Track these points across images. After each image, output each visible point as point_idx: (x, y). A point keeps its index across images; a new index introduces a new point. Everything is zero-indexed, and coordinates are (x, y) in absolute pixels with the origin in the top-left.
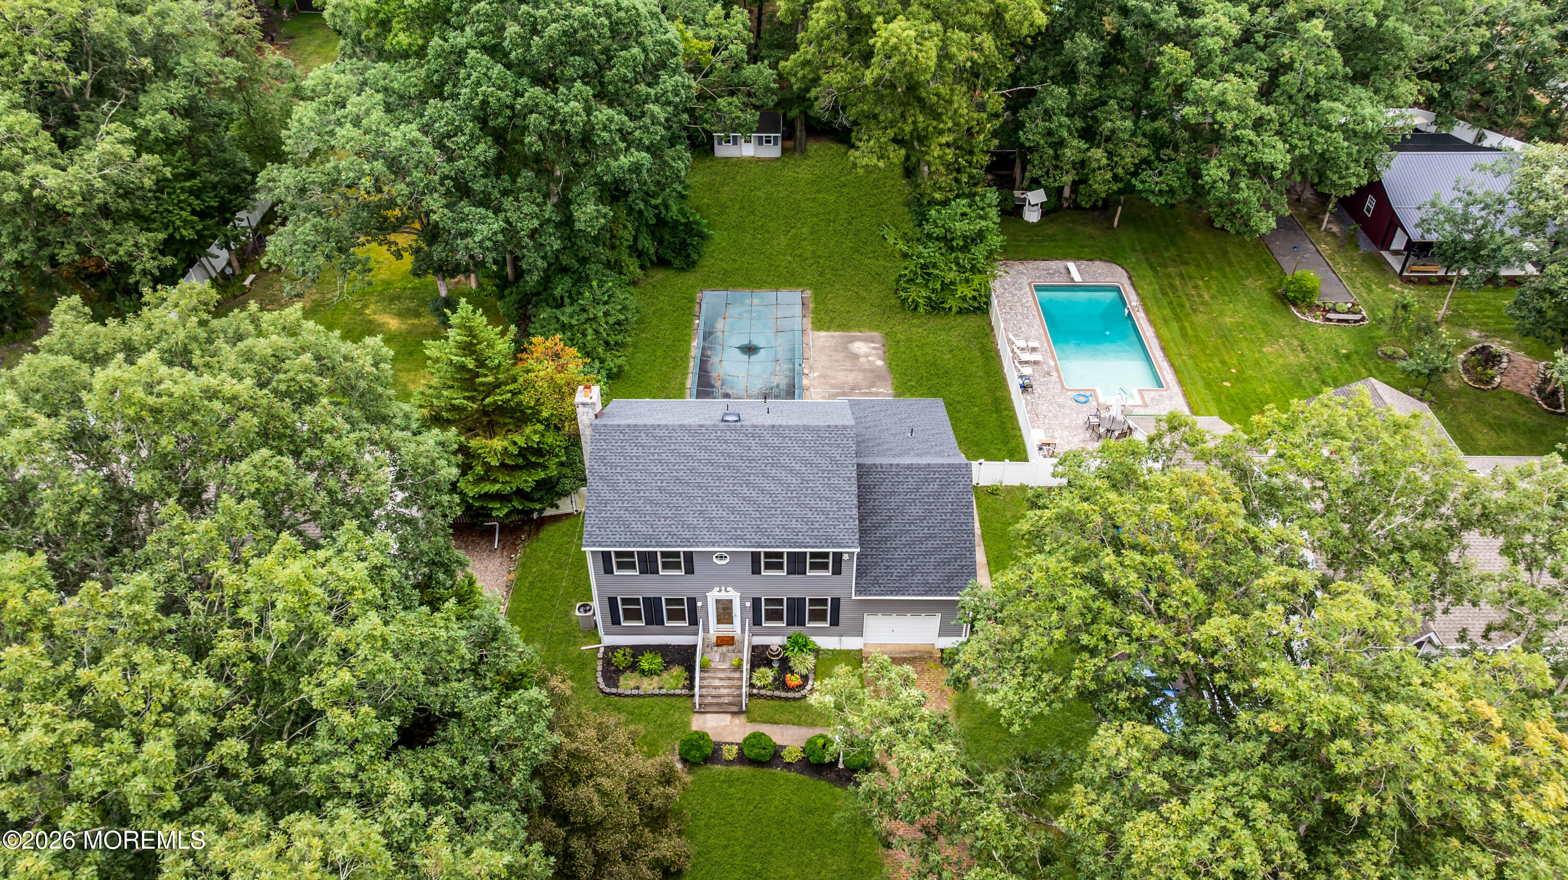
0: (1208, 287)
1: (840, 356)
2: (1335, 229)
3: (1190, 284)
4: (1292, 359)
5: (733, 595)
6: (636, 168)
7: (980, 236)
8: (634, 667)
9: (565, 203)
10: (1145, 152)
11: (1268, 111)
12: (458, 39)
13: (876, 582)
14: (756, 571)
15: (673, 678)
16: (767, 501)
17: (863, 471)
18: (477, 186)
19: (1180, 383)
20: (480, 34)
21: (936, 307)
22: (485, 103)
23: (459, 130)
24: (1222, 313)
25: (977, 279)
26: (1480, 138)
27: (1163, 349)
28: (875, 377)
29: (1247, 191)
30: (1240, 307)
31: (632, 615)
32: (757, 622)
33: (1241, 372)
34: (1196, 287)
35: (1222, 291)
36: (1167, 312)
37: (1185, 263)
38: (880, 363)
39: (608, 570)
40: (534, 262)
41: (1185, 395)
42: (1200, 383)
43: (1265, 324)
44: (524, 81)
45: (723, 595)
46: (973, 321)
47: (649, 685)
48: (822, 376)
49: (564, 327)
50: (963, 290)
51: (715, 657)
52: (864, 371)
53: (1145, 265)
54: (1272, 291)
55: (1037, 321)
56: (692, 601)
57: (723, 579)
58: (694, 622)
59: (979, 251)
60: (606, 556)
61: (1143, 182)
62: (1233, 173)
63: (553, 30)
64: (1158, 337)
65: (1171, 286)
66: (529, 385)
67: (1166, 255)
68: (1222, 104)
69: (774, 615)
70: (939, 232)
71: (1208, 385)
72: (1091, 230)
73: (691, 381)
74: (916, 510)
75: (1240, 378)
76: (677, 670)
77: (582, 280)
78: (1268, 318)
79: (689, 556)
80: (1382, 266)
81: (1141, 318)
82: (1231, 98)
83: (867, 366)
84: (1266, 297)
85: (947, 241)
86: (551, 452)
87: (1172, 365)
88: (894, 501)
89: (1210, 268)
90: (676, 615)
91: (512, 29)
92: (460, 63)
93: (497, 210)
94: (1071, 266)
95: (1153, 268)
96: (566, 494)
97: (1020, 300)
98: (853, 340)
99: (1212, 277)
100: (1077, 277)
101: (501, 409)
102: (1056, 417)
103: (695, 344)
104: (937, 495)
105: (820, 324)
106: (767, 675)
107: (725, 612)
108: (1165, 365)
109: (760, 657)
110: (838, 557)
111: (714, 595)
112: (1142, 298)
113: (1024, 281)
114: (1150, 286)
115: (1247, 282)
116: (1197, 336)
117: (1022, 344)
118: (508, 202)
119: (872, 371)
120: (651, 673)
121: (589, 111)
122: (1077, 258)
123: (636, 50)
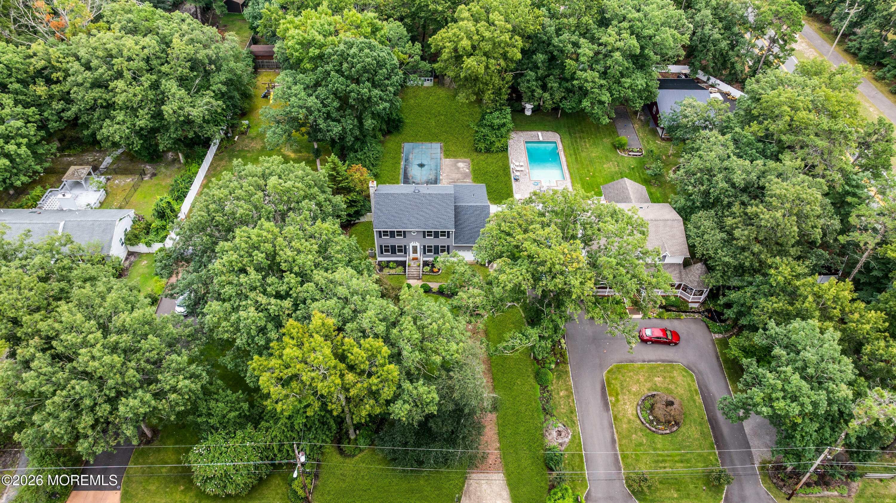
0: (589, 142)
1: (453, 168)
2: (642, 118)
3: (583, 140)
4: (613, 169)
5: (417, 244)
6: (385, 109)
7: (504, 125)
8: (388, 266)
9: (360, 119)
10: (563, 94)
11: (603, 82)
12: (328, 68)
13: (460, 241)
14: (424, 237)
15: (400, 270)
16: (428, 216)
17: (456, 208)
18: (334, 116)
19: (571, 178)
20: (334, 66)
21: (488, 150)
22: (337, 89)
23: (328, 98)
24: (592, 152)
25: (503, 140)
26: (708, 79)
27: (567, 166)
28: (466, 176)
29: (596, 110)
30: (599, 150)
31: (387, 251)
32: (425, 253)
33: (594, 174)
34: (585, 142)
35: (594, 144)
36: (572, 152)
37: (583, 132)
38: (467, 171)
39: (380, 237)
40: (350, 139)
41: (572, 183)
42: (578, 178)
43: (607, 157)
44: (349, 82)
45: (415, 244)
46: (501, 155)
47: (392, 272)
48: (447, 175)
49: (359, 160)
50: (498, 144)
51: (412, 263)
53: (567, 133)
54: (612, 144)
55: (524, 155)
56: (405, 246)
57: (415, 239)
58: (405, 253)
59: (503, 130)
60: (380, 232)
62: (591, 103)
63: (359, 66)
64: (567, 161)
65: (576, 141)
66: (352, 180)
67: (576, 129)
68: (587, 81)
69: (430, 251)
70: (488, 123)
71: (581, 179)
72: (550, 118)
73: (401, 177)
74: (473, 219)
75: (593, 176)
76: (400, 267)
77: (364, 142)
78: (608, 154)
79: (404, 232)
80: (654, 133)
81: (562, 155)
82: (589, 79)
83: (463, 172)
84: (610, 146)
85: (492, 127)
86: (359, 201)
87: (569, 171)
88: (466, 216)
89: (591, 134)
90: (400, 251)
91: (345, 65)
92: (329, 74)
93: (339, 121)
94: (540, 133)
95: (570, 134)
96: (362, 215)
97: (519, 147)
98: (458, 162)
99: (592, 138)
100: (541, 139)
101: (343, 188)
102: (526, 190)
104: (479, 215)
105: (447, 156)
106: (428, 268)
107: (415, 250)
108: (567, 172)
109: (426, 264)
110: (448, 232)
111: (412, 244)
112: (564, 146)
113: (522, 139)
114: (567, 142)
115: (604, 140)
116: (581, 161)
117: (517, 164)
118: (343, 120)
119: (465, 173)
120: (393, 268)
121: (370, 91)
122: (542, 130)
123: (385, 70)
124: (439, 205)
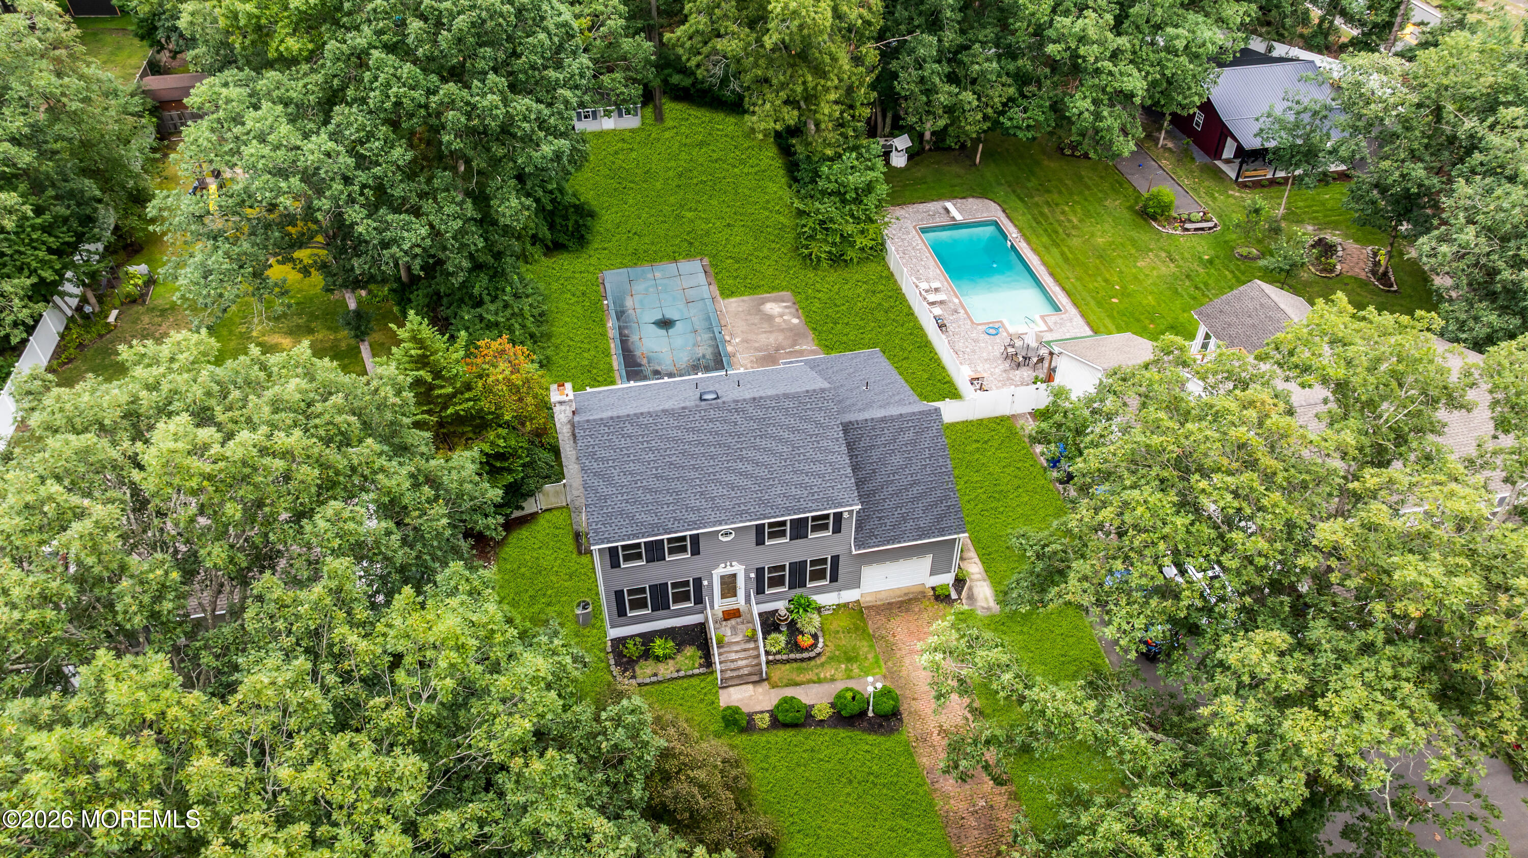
0: (1074, 212)
1: (756, 319)
2: (1170, 145)
3: (1058, 210)
4: (1164, 270)
5: (738, 569)
6: (558, 156)
7: (869, 188)
8: (647, 654)
9: (481, 199)
10: (1012, 91)
11: (1123, 41)
12: (359, 40)
13: (872, 535)
14: (760, 542)
15: (690, 659)
16: (763, 472)
17: (849, 432)
18: (397, 192)
19: (1075, 305)
20: (379, 33)
21: (837, 260)
22: (398, 104)
23: (370, 136)
24: (1093, 235)
25: (871, 228)
26: (1270, 49)
27: (1051, 274)
28: (795, 335)
29: (1111, 120)
30: (1107, 226)
31: (639, 604)
32: (760, 591)
33: (1124, 288)
34: (1063, 213)
35: (1088, 214)
36: (1045, 239)
37: (1048, 191)
38: (795, 321)
39: (615, 564)
40: (456, 263)
41: (1082, 316)
42: (1092, 303)
43: (1133, 241)
44: (434, 78)
45: (729, 570)
46: (872, 269)
47: (666, 670)
48: (745, 341)
49: (492, 326)
50: (860, 241)
51: (727, 630)
52: (782, 330)
53: (1013, 197)
54: (1130, 208)
55: (931, 263)
56: (698, 582)
57: (727, 555)
58: (699, 600)
59: (870, 201)
60: (613, 552)
61: (1011, 119)
62: (1095, 102)
63: (461, 22)
64: (1044, 264)
65: (1042, 214)
66: (488, 390)
67: (1029, 185)
68: (1082, 39)
69: (777, 582)
70: (832, 186)
71: (1099, 304)
72: (955, 169)
73: (616, 362)
74: (897, 460)
75: (1124, 294)
76: (690, 651)
77: (497, 275)
78: (1134, 234)
79: (695, 539)
80: (1219, 175)
81: (1023, 248)
82: (1092, 33)
83: (784, 326)
84: (1127, 214)
85: (840, 194)
86: (514, 455)
87: (1063, 289)
88: (875, 454)
89: (1071, 194)
90: (682, 597)
91: (415, 25)
92: (363, 65)
93: (417, 212)
94: (949, 205)
95: (1021, 200)
96: (531, 494)
97: (910, 244)
98: (764, 302)
99: (1075, 202)
100: (959, 217)
101: (458, 419)
102: (974, 351)
103: (610, 324)
104: (913, 443)
105: (727, 292)
106: (780, 639)
107: (729, 585)
108: (1057, 289)
109: (770, 623)
110: (838, 517)
111: (720, 571)
112: (1020, 230)
113: (909, 224)
114: (1024, 218)
115: (1107, 203)
116: (1077, 259)
117: (924, 285)
118: (428, 206)
119: (791, 330)
120: (667, 657)
121: (505, 102)
122: (952, 197)
123: (542, 36)
124: (794, 430)
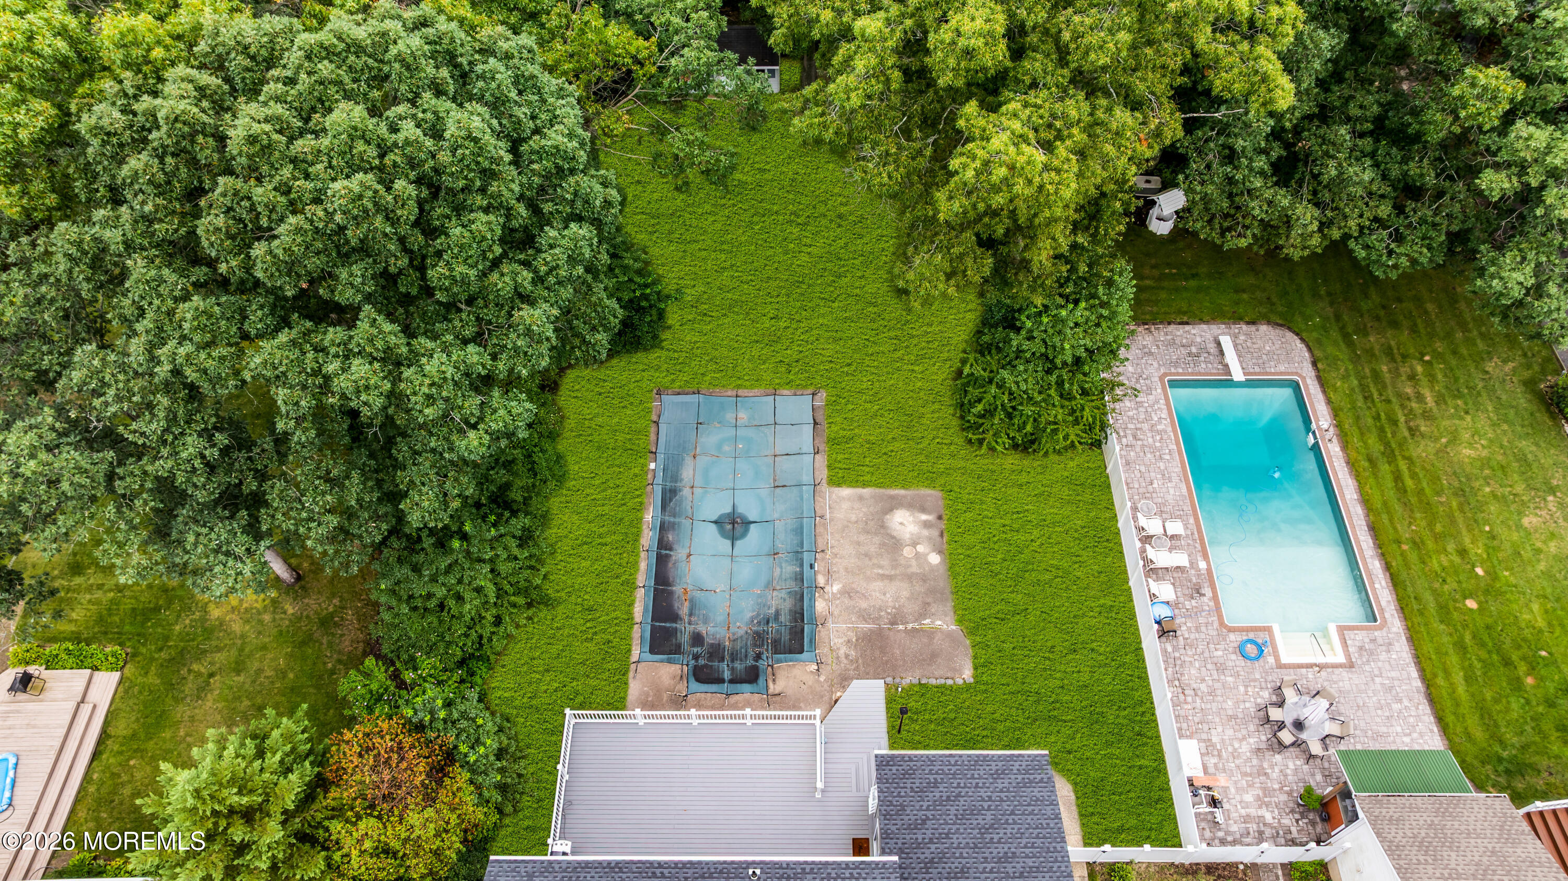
0: (1432, 378)
1: (873, 545)
3: (1405, 370)
19: (1403, 608)
24: (1454, 439)
25: (1088, 404)
27: (1373, 529)
28: (928, 593)
30: (1482, 422)
33: (1492, 575)
34: (1412, 377)
35: (1453, 387)
36: (1372, 439)
37: (1395, 324)
38: (935, 559)
41: (1410, 639)
42: (1433, 607)
43: (1524, 463)
46: (1074, 463)
48: (848, 592)
52: (909, 577)
53: (1335, 334)
54: (1530, 384)
55: (1175, 468)
64: (1365, 501)
65: (1376, 375)
67: (1365, 305)
71: (1444, 612)
73: (642, 606)
75: (1490, 589)
78: (1528, 446)
81: (1333, 451)
83: (914, 569)
84: (1523, 401)
87: (1387, 567)
89: (1432, 336)
94: (1224, 336)
95: (1346, 337)
97: (1148, 418)
98: (893, 505)
99: (1438, 356)
100: (1234, 365)
102: (1212, 692)
103: (648, 517)
108: (1376, 566)
112: (1336, 413)
113: (1154, 371)
114: (1345, 384)
115: (1490, 366)
116: (1420, 492)
117: (1151, 526)
119: (924, 579)
122: (1232, 318)
